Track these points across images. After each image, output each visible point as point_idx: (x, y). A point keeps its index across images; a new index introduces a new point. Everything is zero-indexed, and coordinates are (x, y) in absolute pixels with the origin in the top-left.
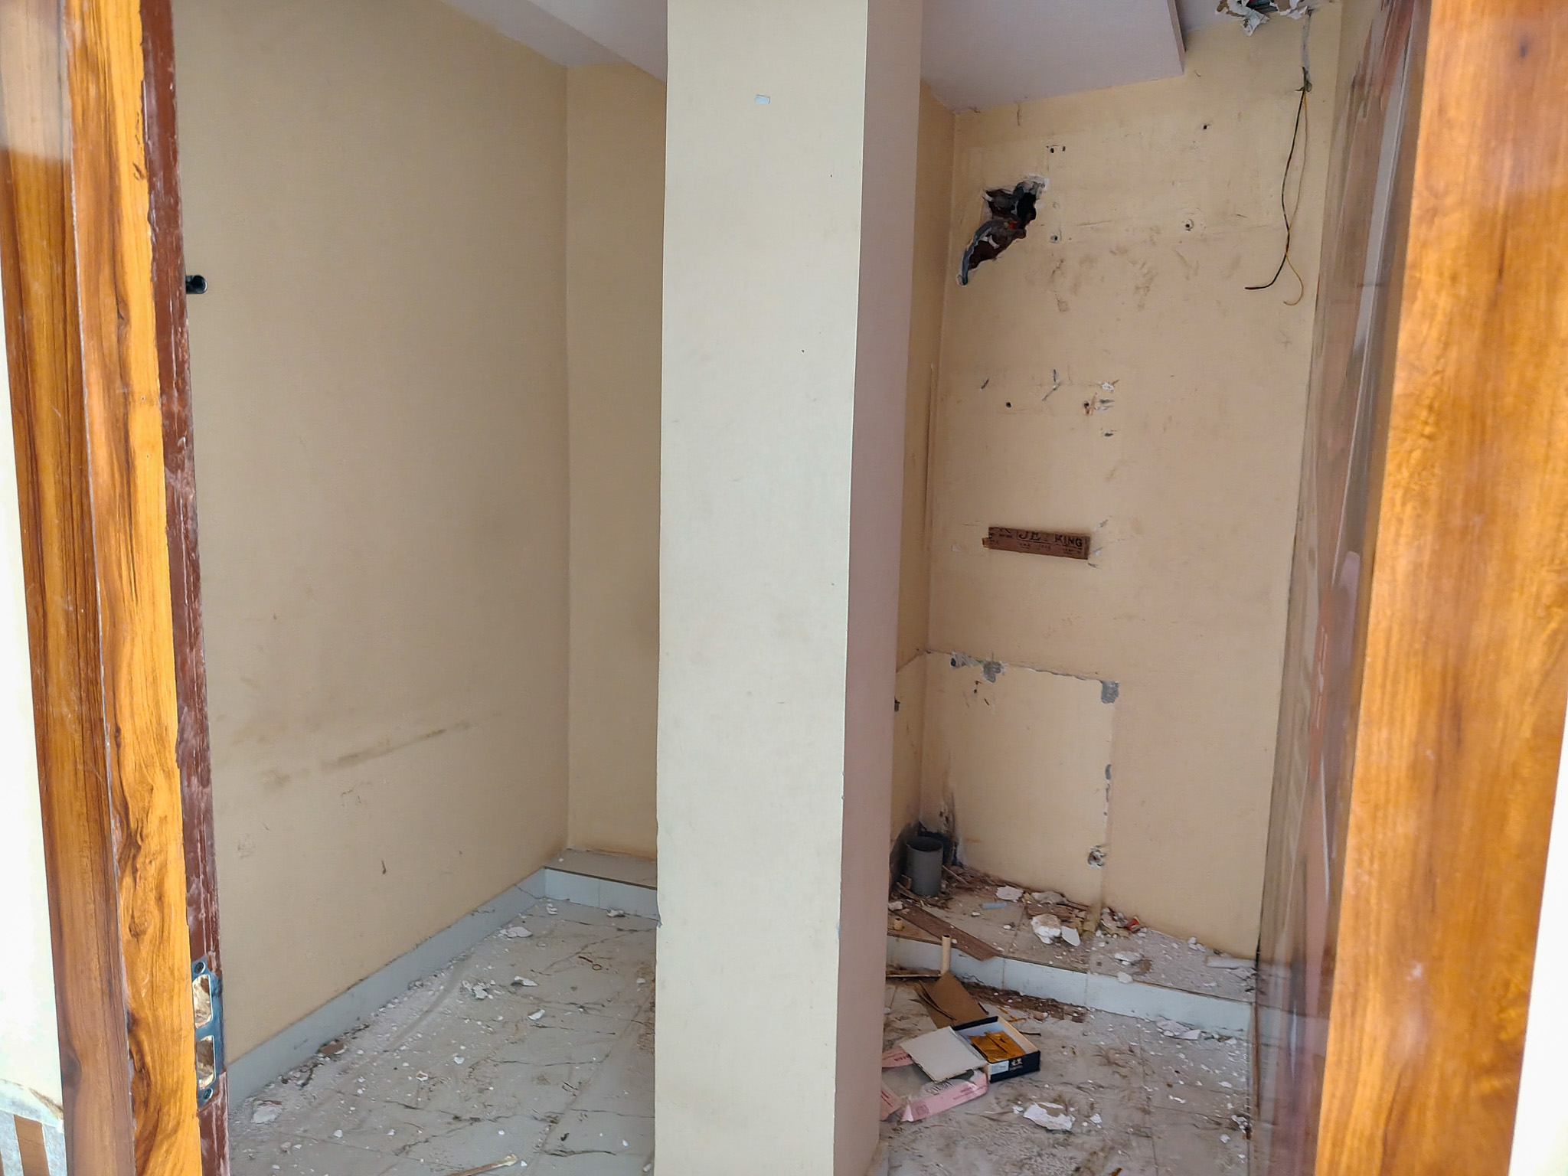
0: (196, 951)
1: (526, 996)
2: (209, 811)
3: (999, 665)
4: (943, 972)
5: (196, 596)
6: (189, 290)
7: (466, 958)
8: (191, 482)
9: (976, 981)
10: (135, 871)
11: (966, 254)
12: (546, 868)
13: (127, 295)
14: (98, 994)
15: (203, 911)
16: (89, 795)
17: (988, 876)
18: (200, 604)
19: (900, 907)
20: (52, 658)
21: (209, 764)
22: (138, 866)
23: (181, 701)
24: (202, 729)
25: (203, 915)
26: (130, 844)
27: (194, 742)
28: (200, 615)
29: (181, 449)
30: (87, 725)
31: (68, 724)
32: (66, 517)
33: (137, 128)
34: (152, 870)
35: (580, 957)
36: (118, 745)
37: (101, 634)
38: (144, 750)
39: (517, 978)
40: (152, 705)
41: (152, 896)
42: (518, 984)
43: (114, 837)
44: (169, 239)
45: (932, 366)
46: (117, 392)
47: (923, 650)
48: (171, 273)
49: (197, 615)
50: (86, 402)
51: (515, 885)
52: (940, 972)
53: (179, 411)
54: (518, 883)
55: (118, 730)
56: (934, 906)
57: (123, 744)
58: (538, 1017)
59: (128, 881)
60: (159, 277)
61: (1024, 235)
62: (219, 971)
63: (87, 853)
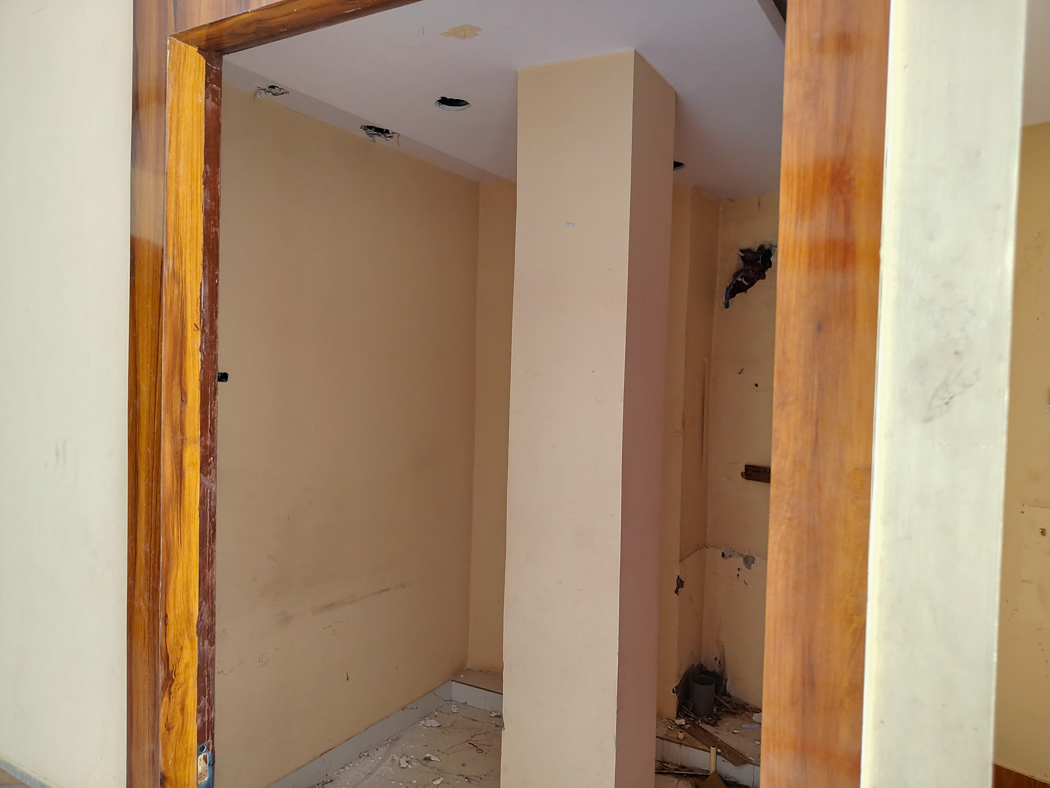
0: (201, 739)
1: (432, 768)
2: (213, 659)
3: (754, 558)
4: (711, 773)
5: (214, 541)
6: (219, 380)
7: (397, 739)
8: (214, 481)
9: (735, 781)
10: (170, 694)
11: (727, 289)
12: (452, 681)
13: (186, 388)
14: (147, 762)
15: (206, 716)
16: (150, 651)
17: (748, 705)
18: (215, 545)
19: (684, 723)
20: (137, 576)
21: (215, 633)
22: (172, 690)
23: (201, 599)
24: (212, 614)
25: (206, 719)
26: (168, 678)
27: (207, 621)
28: (215, 551)
29: (210, 463)
30: (151, 613)
31: (142, 612)
32: (149, 503)
33: (197, 306)
34: (180, 693)
35: (470, 743)
36: (166, 625)
37: (161, 565)
38: (179, 627)
39: (428, 755)
40: (185, 601)
41: (178, 707)
42: (428, 759)
43: (160, 675)
44: (210, 356)
45: (706, 359)
46: (178, 438)
47: (702, 546)
48: (210, 374)
49: (213, 551)
50: (162, 445)
51: (432, 691)
52: (709, 772)
53: (210, 444)
54: (433, 690)
55: (166, 616)
56: (708, 724)
57: (168, 624)
58: (439, 783)
59: (166, 698)
60: (204, 378)
61: (764, 277)
62: (213, 751)
63: (147, 682)
